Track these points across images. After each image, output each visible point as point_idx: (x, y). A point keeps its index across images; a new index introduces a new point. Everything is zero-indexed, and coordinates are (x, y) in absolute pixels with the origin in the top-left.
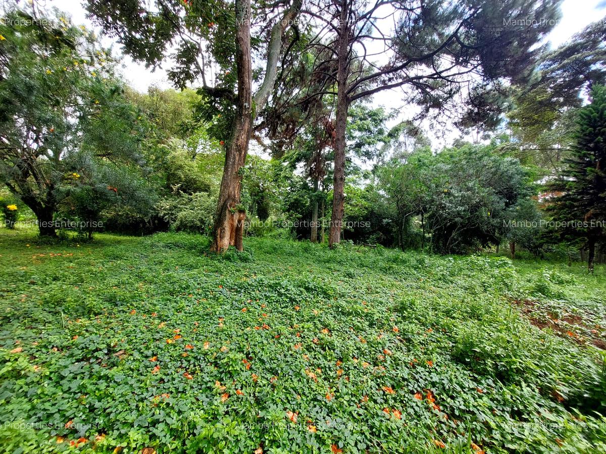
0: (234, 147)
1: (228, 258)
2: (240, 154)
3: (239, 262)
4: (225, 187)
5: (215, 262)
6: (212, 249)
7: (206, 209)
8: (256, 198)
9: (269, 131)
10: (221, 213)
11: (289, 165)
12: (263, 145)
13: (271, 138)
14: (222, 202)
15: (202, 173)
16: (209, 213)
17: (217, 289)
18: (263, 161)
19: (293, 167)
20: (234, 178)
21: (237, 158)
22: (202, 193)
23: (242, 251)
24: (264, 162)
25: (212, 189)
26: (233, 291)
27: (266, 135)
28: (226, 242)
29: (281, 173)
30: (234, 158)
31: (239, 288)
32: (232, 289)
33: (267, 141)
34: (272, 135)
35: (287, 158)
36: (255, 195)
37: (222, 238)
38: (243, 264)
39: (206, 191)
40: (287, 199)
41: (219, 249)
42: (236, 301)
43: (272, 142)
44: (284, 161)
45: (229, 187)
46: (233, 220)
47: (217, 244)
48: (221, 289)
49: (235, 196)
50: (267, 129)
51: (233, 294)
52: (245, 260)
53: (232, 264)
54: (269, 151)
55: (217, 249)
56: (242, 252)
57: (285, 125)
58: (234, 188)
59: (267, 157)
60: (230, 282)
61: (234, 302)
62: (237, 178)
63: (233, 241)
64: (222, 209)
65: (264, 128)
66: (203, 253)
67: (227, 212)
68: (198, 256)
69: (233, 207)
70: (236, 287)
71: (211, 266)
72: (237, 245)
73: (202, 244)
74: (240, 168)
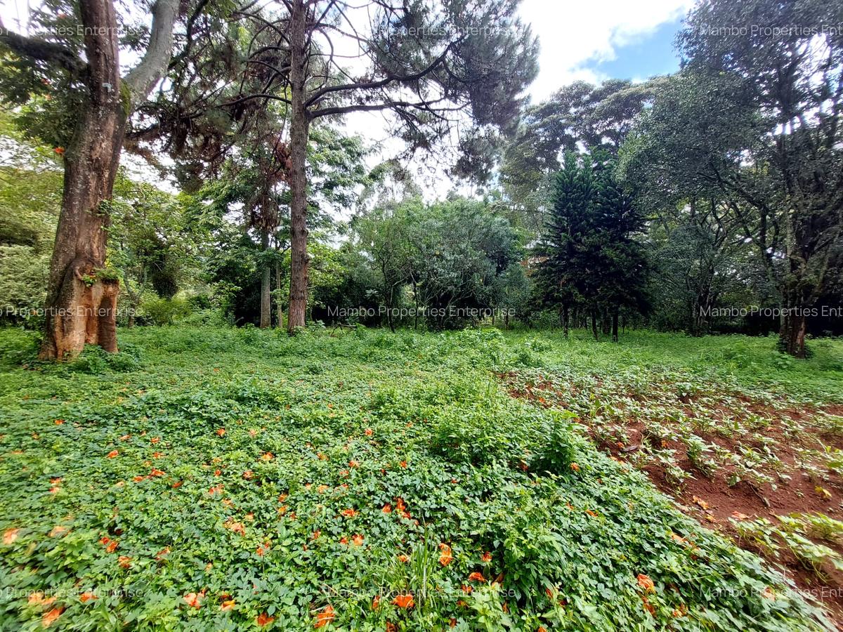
0: (83, 160)
1: (83, 368)
2: (100, 177)
3: (109, 373)
4: (67, 236)
5: (51, 378)
6: (42, 355)
7: (28, 279)
8: (149, 259)
9: (170, 142)
10: (61, 285)
11: (214, 206)
12: (158, 166)
13: (173, 156)
14: (61, 266)
15: (15, 207)
16: (37, 286)
17: (49, 428)
18: (161, 193)
19: (222, 208)
20: (87, 220)
21: (93, 183)
22: (16, 247)
23: (116, 352)
24: (164, 198)
25: (41, 239)
26: (90, 424)
27: (165, 149)
28: (77, 338)
29: (200, 217)
30: (86, 182)
31: (104, 417)
32: (87, 422)
33: (167, 161)
34: (177, 149)
35: (209, 193)
36: (146, 254)
37: (65, 332)
38: (119, 375)
39: (30, 244)
40: (213, 261)
41: (60, 353)
42: (95, 441)
43: (178, 163)
44: (204, 198)
45: (78, 236)
46: (90, 298)
47: (55, 344)
48: (60, 425)
49: (92, 253)
50: (163, 138)
51: (89, 430)
52: (123, 367)
53: (94, 377)
54: (172, 177)
55: (56, 354)
56: (115, 355)
57: (202, 137)
58: (89, 240)
59: (169, 188)
60: (84, 409)
61: (90, 445)
62: (95, 219)
63: (94, 335)
64: (63, 279)
65: (158, 137)
66: (20, 363)
67: (75, 283)
68: (8, 371)
69: (90, 274)
70: (97, 417)
71: (41, 387)
72: (104, 341)
73: (18, 347)
74: (101, 202)
